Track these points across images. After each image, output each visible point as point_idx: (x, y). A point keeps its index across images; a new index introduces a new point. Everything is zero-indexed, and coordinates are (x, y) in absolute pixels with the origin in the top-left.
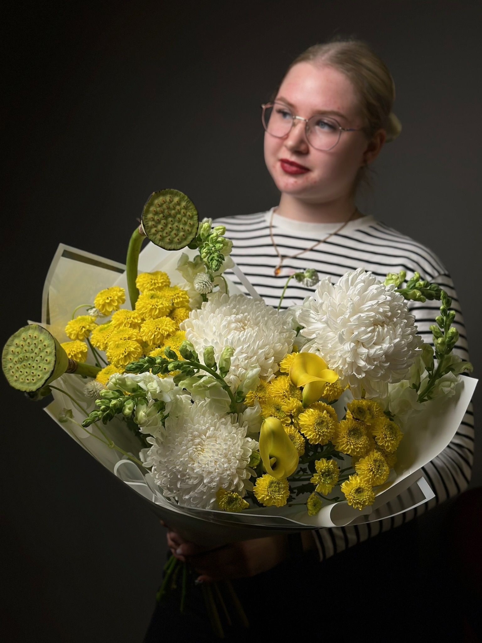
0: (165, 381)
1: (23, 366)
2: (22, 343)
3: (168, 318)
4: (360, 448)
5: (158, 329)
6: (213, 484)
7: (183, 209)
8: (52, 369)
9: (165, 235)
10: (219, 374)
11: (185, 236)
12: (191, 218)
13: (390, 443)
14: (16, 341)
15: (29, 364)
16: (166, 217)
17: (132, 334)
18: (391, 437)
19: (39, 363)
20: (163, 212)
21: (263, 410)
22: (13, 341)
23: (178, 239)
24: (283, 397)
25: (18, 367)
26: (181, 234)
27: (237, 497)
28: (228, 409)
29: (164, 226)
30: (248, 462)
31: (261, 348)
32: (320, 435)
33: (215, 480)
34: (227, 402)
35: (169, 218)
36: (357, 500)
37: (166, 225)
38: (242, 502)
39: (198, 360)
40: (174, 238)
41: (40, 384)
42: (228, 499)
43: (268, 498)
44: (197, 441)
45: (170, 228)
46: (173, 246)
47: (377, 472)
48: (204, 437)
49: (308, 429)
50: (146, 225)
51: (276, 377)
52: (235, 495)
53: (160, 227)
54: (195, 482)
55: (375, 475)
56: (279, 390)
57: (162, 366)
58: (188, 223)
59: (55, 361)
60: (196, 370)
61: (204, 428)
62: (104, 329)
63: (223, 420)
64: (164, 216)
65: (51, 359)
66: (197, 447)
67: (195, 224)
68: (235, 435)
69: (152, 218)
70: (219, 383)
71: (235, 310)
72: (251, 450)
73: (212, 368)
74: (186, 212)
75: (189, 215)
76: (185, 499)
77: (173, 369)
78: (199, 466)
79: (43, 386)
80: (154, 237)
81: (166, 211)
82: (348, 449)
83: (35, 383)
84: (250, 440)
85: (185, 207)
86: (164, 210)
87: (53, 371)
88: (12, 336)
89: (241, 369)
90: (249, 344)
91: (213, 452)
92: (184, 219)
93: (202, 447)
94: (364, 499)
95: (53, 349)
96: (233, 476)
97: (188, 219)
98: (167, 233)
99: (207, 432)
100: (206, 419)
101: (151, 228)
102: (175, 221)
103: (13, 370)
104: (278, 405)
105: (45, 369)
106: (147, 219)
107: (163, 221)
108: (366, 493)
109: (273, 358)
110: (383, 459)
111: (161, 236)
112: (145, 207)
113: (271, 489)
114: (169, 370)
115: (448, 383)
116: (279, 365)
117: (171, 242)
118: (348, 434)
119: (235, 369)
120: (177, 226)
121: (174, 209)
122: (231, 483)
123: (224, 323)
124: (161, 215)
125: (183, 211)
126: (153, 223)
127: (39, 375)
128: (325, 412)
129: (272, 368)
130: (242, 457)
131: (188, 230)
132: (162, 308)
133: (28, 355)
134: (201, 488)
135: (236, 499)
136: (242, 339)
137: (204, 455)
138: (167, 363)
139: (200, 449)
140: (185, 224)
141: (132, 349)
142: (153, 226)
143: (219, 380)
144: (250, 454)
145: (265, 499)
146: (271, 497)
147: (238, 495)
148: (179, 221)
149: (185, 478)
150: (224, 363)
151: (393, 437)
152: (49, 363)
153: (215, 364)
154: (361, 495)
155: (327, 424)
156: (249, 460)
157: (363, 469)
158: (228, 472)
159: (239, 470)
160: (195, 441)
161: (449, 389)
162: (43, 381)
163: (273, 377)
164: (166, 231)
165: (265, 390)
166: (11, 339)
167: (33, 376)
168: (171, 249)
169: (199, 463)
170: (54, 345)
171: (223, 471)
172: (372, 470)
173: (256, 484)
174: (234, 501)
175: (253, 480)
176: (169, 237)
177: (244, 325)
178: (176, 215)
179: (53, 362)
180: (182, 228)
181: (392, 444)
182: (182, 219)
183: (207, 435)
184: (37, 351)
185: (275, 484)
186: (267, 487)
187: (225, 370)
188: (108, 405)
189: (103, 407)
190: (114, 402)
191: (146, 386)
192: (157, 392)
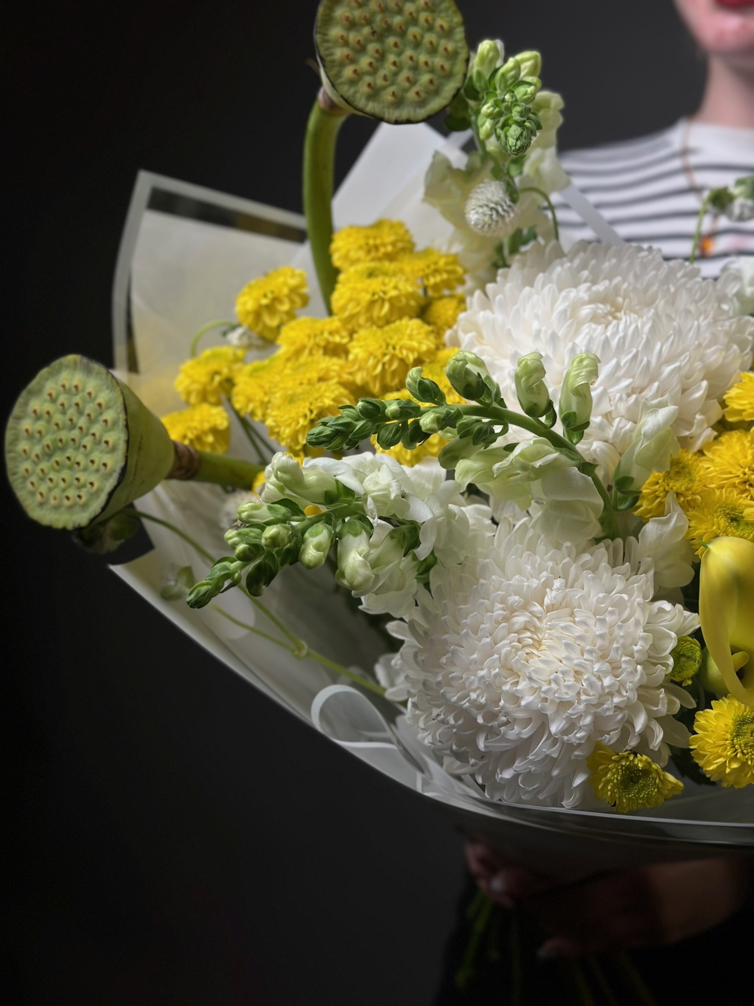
0: (416, 472)
1: (55, 465)
2: (48, 407)
3: (416, 323)
5: (390, 348)
6: (578, 735)
7: (424, 10)
8: (122, 464)
9: (380, 82)
10: (562, 435)
11: (436, 82)
12: (448, 34)
14: (36, 404)
15: (69, 458)
16: (379, 36)
17: (328, 370)
19: (91, 452)
20: (369, 22)
21: (693, 524)
22: (26, 404)
23: (417, 93)
24: (742, 487)
25: (42, 471)
26: (425, 78)
27: (647, 767)
28: (596, 529)
29: (378, 60)
30: (667, 669)
31: (668, 362)
33: (581, 723)
34: (594, 507)
35: (388, 36)
37: (381, 56)
38: (664, 781)
39: (501, 402)
40: (406, 90)
41: (96, 506)
42: (623, 775)
43: (735, 766)
44: (520, 619)
45: (394, 63)
46: (404, 113)
48: (537, 608)
50: (328, 58)
51: (716, 438)
52: (640, 762)
53: (364, 62)
54: (526, 733)
56: (731, 469)
57: (405, 424)
58: (441, 49)
59: (128, 442)
60: (498, 429)
61: (535, 583)
62: (262, 368)
63: (587, 557)
64: (374, 33)
65: (117, 437)
66: (522, 636)
67: (459, 50)
68: (625, 597)
69: (342, 37)
70: (564, 458)
71: (585, 273)
72: (673, 635)
73: (543, 419)
74: (434, 20)
75: (442, 27)
76: (502, 779)
77: (435, 426)
78: (532, 687)
79: (104, 509)
80: (352, 90)
81: (379, 18)
83: (85, 506)
84: (666, 605)
85: (430, 4)
86: (374, 14)
87: (124, 470)
88: (24, 394)
89: (619, 422)
90: (634, 350)
91: (568, 646)
92: (429, 37)
93: (535, 637)
95: (119, 410)
96: (629, 708)
97: (440, 37)
98: (385, 78)
99: (546, 593)
100: (538, 558)
101: (342, 65)
102: (405, 45)
103: (34, 479)
104: (733, 509)
105: (105, 465)
106: (327, 41)
107: (372, 47)
109: (705, 384)
111: (369, 85)
112: (321, 10)
113: (742, 741)
114: (423, 429)
116: (723, 404)
117: (399, 102)
119: (602, 422)
120: (411, 58)
121: (400, 11)
122: (627, 728)
123: (560, 306)
124: (366, 30)
125: (423, 16)
126: (346, 51)
127: (92, 484)
129: (703, 412)
130: (649, 657)
131: (442, 67)
132: (397, 298)
133: (64, 435)
134: (542, 748)
135: (646, 772)
136: (614, 343)
137: (543, 657)
138: (418, 412)
139: (530, 641)
140: (433, 50)
141: (328, 402)
142: (347, 61)
143: (564, 449)
144: (671, 645)
145: (728, 771)
146: (744, 764)
147: (649, 760)
148: (417, 44)
149: (495, 723)
150: (574, 400)
152: (114, 449)
153: (550, 404)
156: (671, 661)
158: (616, 700)
159: (645, 692)
160: (515, 619)
162: (103, 497)
163: (709, 436)
164: (382, 73)
165: (690, 473)
166: (21, 400)
167: (79, 488)
168: (400, 119)
169: (530, 679)
170: (121, 400)
171: (601, 696)
173: (696, 729)
174: (639, 778)
175: (687, 718)
176: (393, 89)
177: (613, 309)
178: (407, 28)
179: (122, 446)
180: (426, 63)
182: (422, 37)
183: (547, 601)
184: (82, 422)
185: (752, 727)
186: (729, 736)
187: (579, 421)
188: (256, 541)
189: (242, 547)
190: (271, 531)
191: (362, 482)
192: (393, 496)
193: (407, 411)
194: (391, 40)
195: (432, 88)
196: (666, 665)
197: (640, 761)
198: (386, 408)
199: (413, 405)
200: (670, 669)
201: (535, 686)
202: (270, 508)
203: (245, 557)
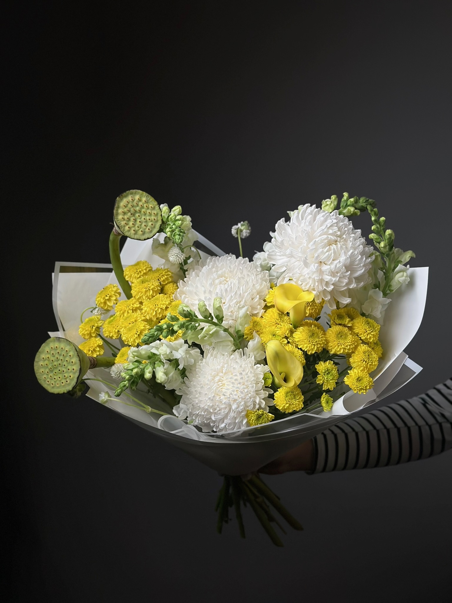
0: (175, 344)
1: (55, 373)
2: (47, 356)
3: (162, 295)
4: (349, 345)
5: (157, 306)
6: (241, 408)
7: (145, 203)
8: (80, 367)
9: (137, 229)
10: (217, 322)
11: (154, 224)
12: (154, 208)
13: (371, 334)
14: (42, 356)
15: (59, 370)
16: (133, 215)
17: (137, 317)
18: (371, 330)
20: (129, 211)
21: (262, 339)
23: (149, 229)
24: (276, 325)
25: (51, 376)
26: (150, 224)
28: (233, 348)
29: (135, 222)
30: (263, 384)
31: (246, 292)
32: (314, 345)
33: (241, 404)
35: (136, 214)
36: (360, 387)
37: (135, 220)
38: (268, 416)
39: (196, 316)
40: (145, 229)
42: (256, 417)
43: (287, 406)
44: (217, 379)
45: (140, 222)
46: (146, 236)
47: (369, 360)
48: (221, 374)
49: (303, 343)
50: (120, 226)
51: (265, 311)
53: (131, 224)
54: (227, 411)
55: (368, 364)
56: (271, 320)
57: (169, 330)
58: (153, 214)
59: (80, 361)
60: (197, 325)
61: (219, 367)
63: (232, 356)
64: (132, 214)
65: (76, 360)
66: (218, 384)
67: (158, 213)
68: (246, 365)
69: (123, 218)
70: (218, 329)
72: (262, 373)
73: (210, 319)
74: (148, 205)
75: (151, 207)
76: (221, 427)
77: (178, 329)
78: (225, 398)
80: (129, 233)
81: (132, 209)
82: (340, 349)
83: (69, 384)
84: (258, 365)
85: (146, 201)
86: (130, 208)
87: (80, 369)
88: (38, 353)
91: (233, 383)
92: (148, 211)
93: (222, 383)
94: (365, 385)
95: (74, 352)
97: (152, 210)
98: (138, 227)
99: (223, 369)
100: (219, 360)
101: (124, 226)
102: (141, 215)
103: (48, 380)
104: (273, 332)
105: (73, 369)
106: (118, 220)
107: (132, 219)
108: (365, 380)
110: (370, 349)
111: (134, 230)
112: (115, 211)
113: (288, 398)
114: (175, 330)
115: (401, 274)
116: (265, 301)
117: (144, 233)
118: (337, 337)
120: (144, 219)
121: (138, 205)
122: (254, 402)
124: (129, 214)
125: (145, 205)
126: (125, 222)
127: (70, 376)
128: (313, 326)
129: (259, 304)
130: (257, 382)
131: (154, 219)
133: (55, 363)
134: (232, 414)
135: (263, 414)
137: (226, 388)
138: (172, 326)
139: (221, 385)
140: (150, 214)
141: (142, 328)
142: (126, 225)
143: (218, 326)
144: (262, 376)
146: (290, 404)
147: (263, 411)
148: (145, 214)
149: (216, 411)
150: (217, 311)
151: (372, 330)
152: (75, 364)
153: (210, 314)
154: (361, 382)
155: (318, 334)
156: (263, 381)
157: (357, 362)
158: (250, 395)
160: (215, 379)
161: (404, 278)
162: (76, 379)
163: (263, 312)
164: (137, 226)
165: (260, 324)
166: (37, 356)
168: (145, 238)
169: (224, 395)
171: (245, 396)
172: (364, 360)
173: (275, 398)
174: (261, 416)
175: (271, 396)
176: (141, 230)
177: (225, 279)
178: (141, 210)
179: (78, 362)
180: (149, 219)
181: (373, 335)
182: (146, 212)
183: (224, 371)
185: (290, 393)
186: (284, 397)
187: (221, 317)
188: (131, 374)
189: (127, 377)
190: (135, 371)
191: (158, 350)
192: (168, 353)
193: (169, 326)
194: (137, 215)
195: (153, 226)
196: (262, 382)
197: (260, 411)
198: (162, 327)
199: (170, 324)
200: (263, 383)
201: (226, 397)
202: (133, 364)
203: (129, 380)
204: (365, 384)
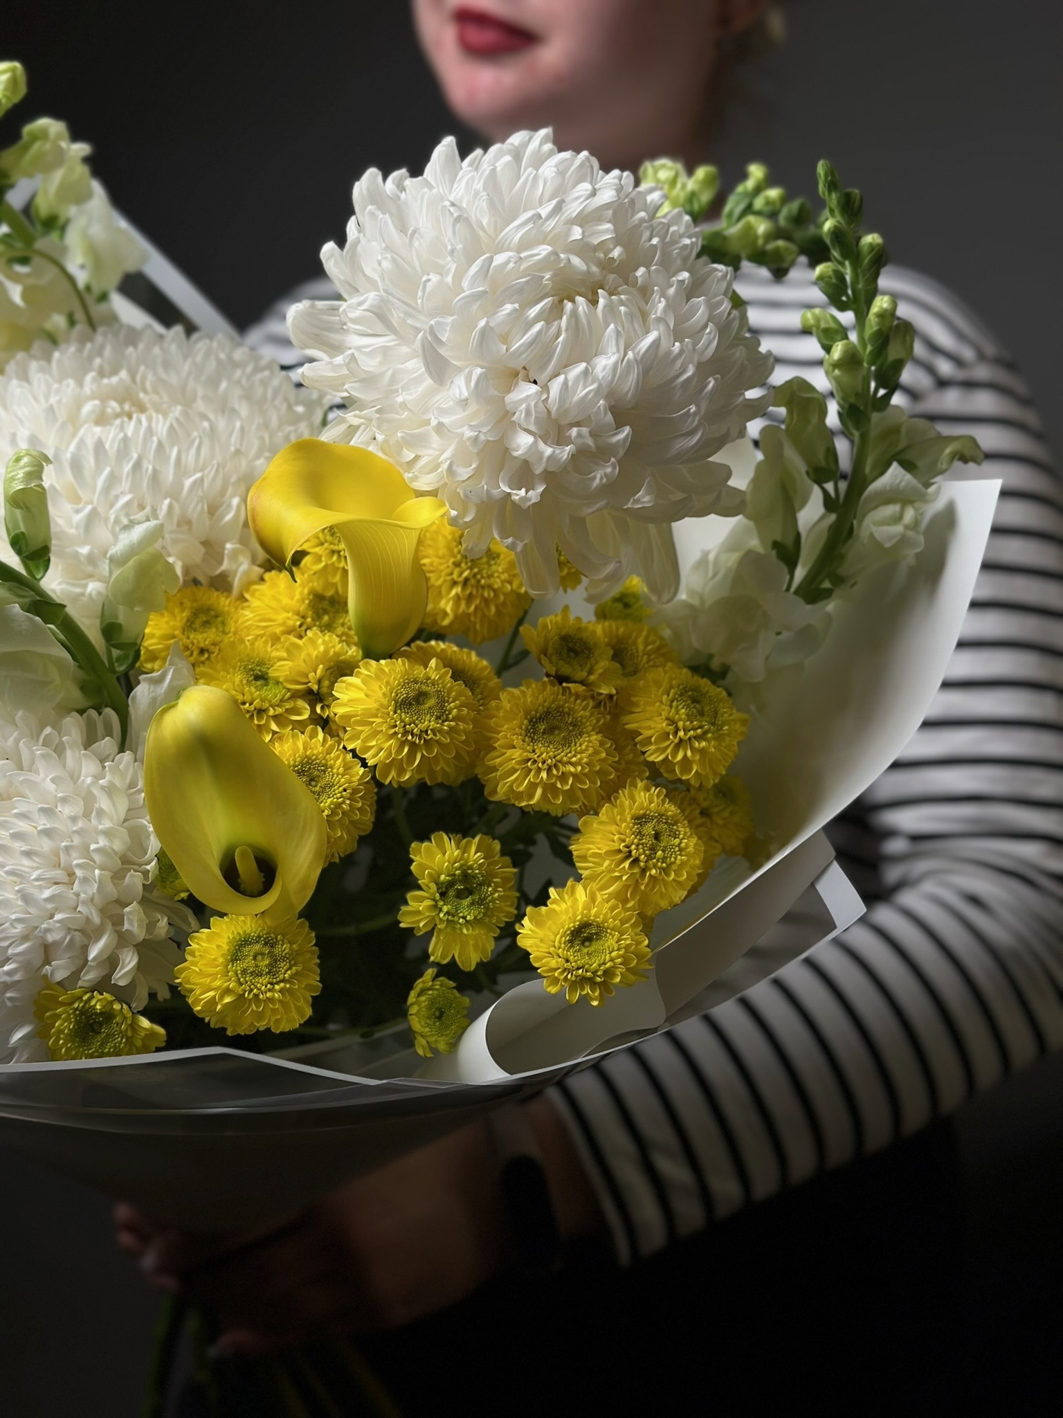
4: (575, 775)
13: (692, 749)
18: (695, 729)
30: (146, 877)
32: (413, 746)
36: (578, 969)
42: (77, 1023)
43: (228, 1000)
47: (649, 858)
49: (366, 728)
51: (261, 577)
52: (98, 1003)
55: (644, 871)
63: (48, 731)
71: (98, 362)
82: (533, 786)
90: (136, 456)
94: (604, 963)
104: (261, 663)
108: (611, 942)
109: (236, 501)
110: (671, 809)
115: (891, 510)
118: (527, 731)
119: (91, 553)
128: (433, 663)
130: (124, 862)
144: (154, 848)
145: (219, 1007)
146: (239, 997)
147: (111, 998)
151: (701, 727)
154: (592, 949)
155: (442, 702)
156: (152, 866)
157: (595, 855)
161: (898, 529)
163: (249, 575)
172: (629, 854)
173: (186, 956)
174: (101, 1024)
175: (178, 943)
177: (134, 409)
181: (702, 751)
185: (257, 947)
186: (222, 961)
197: (100, 1000)
200: (151, 878)
204: (608, 958)
